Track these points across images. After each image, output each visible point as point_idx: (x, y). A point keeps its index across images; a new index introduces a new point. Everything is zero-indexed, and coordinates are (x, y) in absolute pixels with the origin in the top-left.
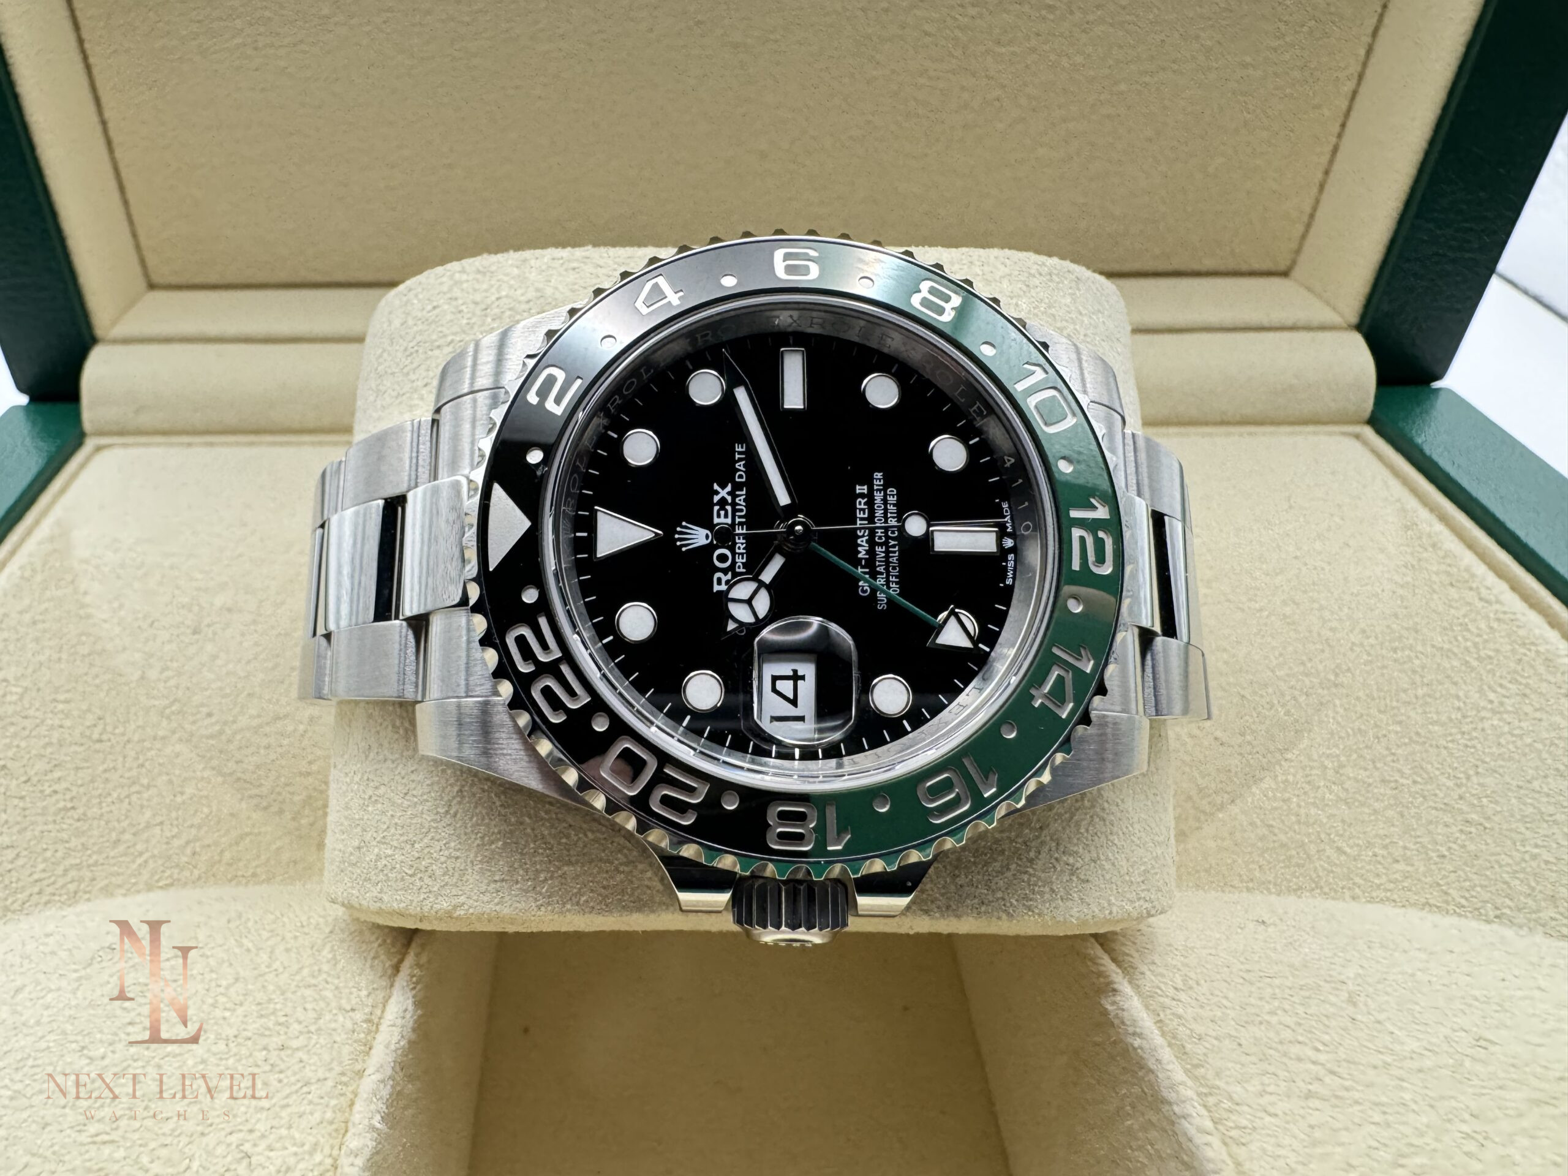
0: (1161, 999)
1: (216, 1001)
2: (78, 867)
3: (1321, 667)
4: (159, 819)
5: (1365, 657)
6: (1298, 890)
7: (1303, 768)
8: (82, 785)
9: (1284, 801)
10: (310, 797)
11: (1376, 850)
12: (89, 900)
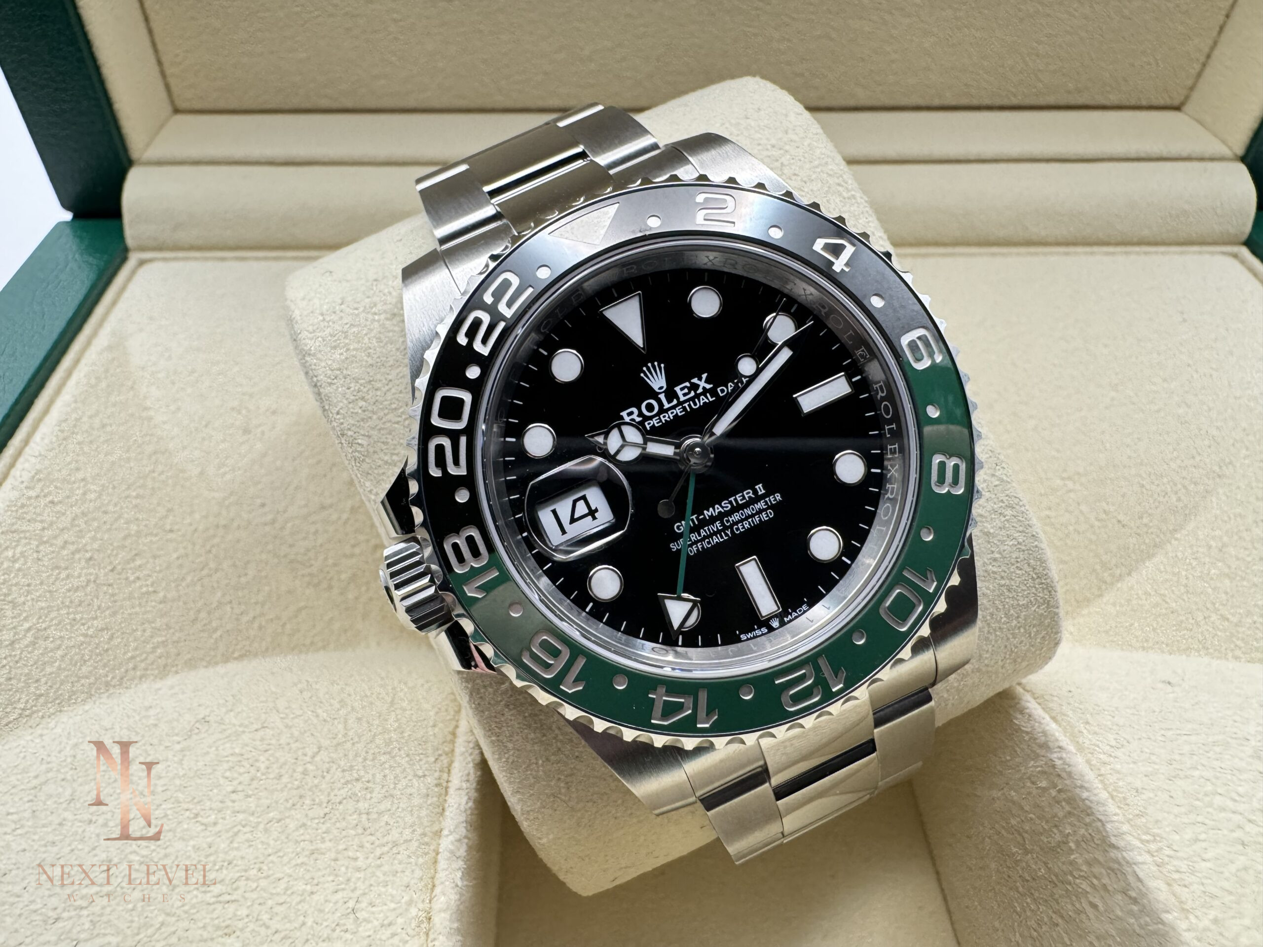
0: (1102, 756)
1: (306, 770)
2: (164, 643)
3: (1208, 461)
4: (228, 598)
5: (1244, 451)
6: (1187, 650)
7: (1191, 546)
8: (160, 571)
9: (1174, 574)
10: (354, 575)
11: (1255, 618)
12: (177, 672)
